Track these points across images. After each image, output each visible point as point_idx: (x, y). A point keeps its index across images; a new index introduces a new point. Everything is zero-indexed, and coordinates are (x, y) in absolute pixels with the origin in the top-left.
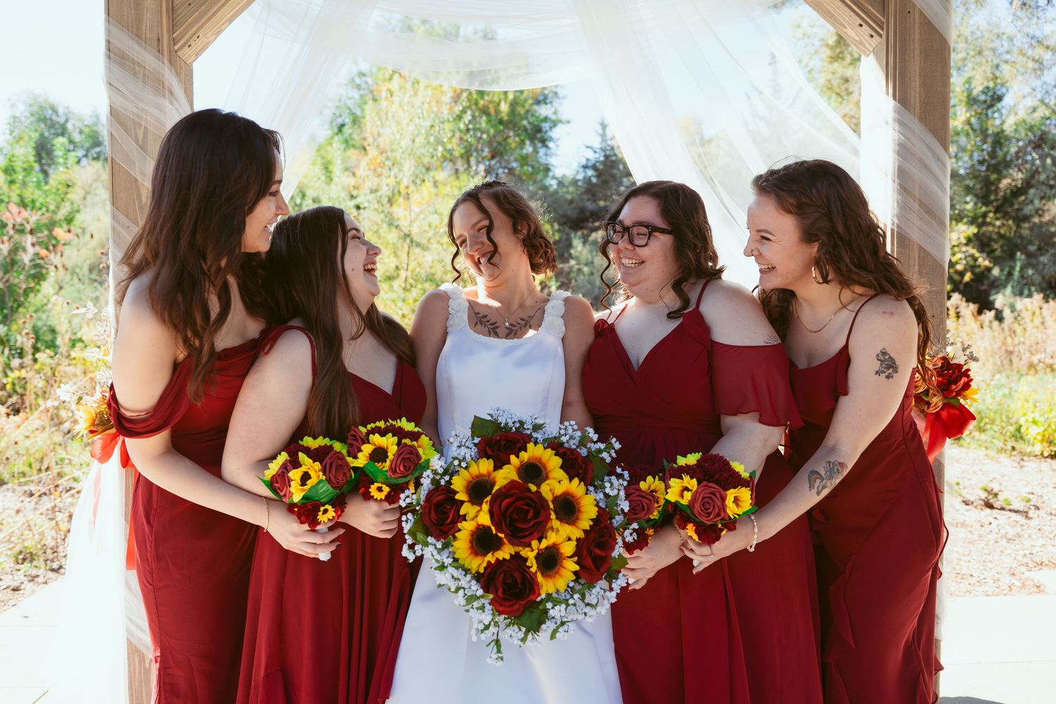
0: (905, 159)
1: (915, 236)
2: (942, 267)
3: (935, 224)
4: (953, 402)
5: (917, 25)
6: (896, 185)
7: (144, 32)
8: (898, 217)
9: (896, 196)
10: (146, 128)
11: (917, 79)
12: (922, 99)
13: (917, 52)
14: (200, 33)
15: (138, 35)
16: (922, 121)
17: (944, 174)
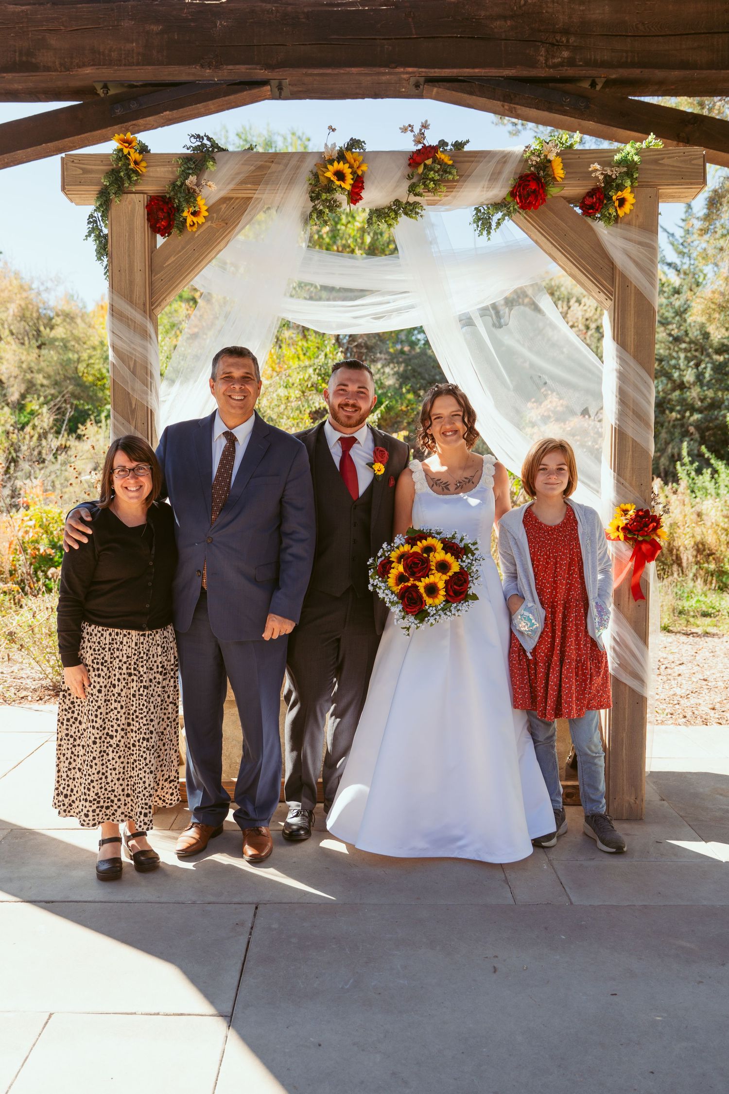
0: (624, 382)
1: (630, 432)
2: (645, 452)
3: (643, 424)
4: (647, 538)
5: (633, 295)
6: (618, 400)
7: (135, 299)
8: (619, 420)
9: (618, 406)
10: (135, 360)
11: (633, 330)
13: (632, 312)
14: (167, 298)
15: (131, 301)
16: (635, 357)
17: (650, 393)
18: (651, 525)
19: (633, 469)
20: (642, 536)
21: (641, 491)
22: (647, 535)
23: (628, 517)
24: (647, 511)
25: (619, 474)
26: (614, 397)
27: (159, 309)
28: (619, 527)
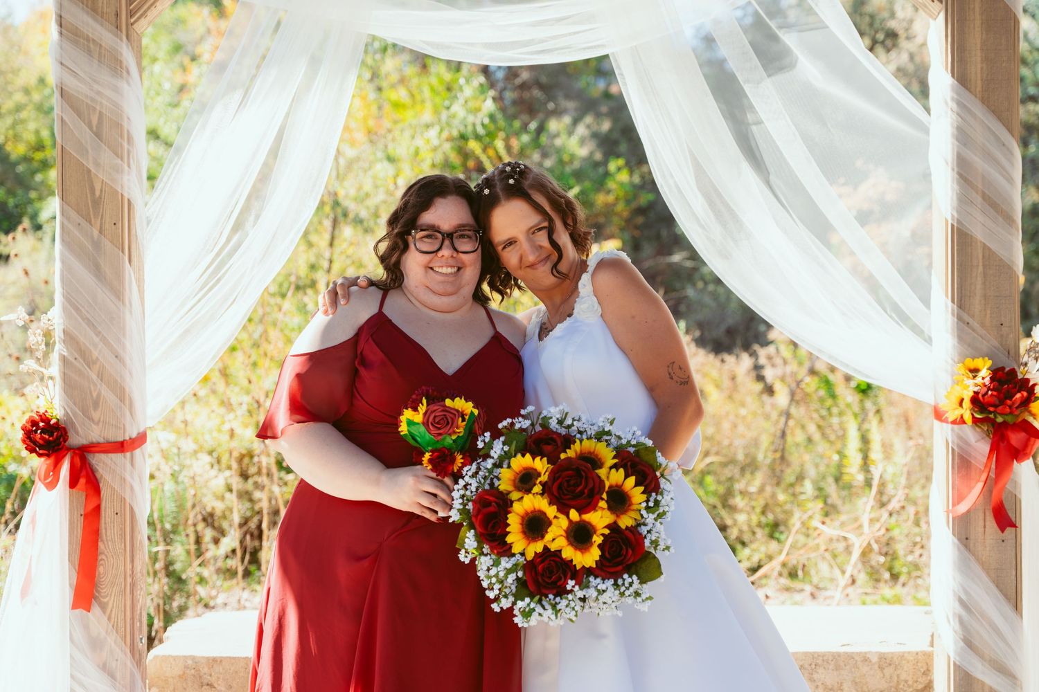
0: (965, 145)
1: (978, 233)
2: (1005, 269)
3: (1000, 219)
4: (1010, 419)
6: (956, 176)
7: (100, 5)
8: (957, 212)
9: (956, 186)
10: (100, 112)
11: (979, 53)
12: (985, 75)
13: (978, 23)
15: (94, 10)
16: (983, 103)
17: (1012, 164)
18: (1018, 395)
19: (985, 297)
20: (1001, 414)
21: (1002, 336)
22: (1011, 413)
23: (979, 380)
24: (1013, 372)
25: (960, 306)
26: (949, 169)
27: (143, 22)
28: (962, 400)
